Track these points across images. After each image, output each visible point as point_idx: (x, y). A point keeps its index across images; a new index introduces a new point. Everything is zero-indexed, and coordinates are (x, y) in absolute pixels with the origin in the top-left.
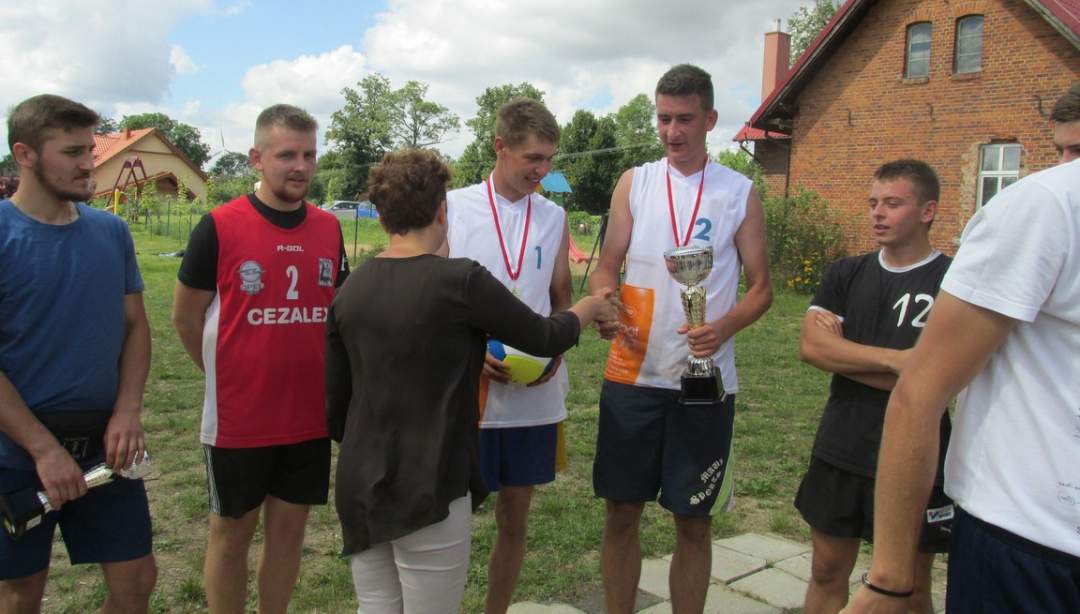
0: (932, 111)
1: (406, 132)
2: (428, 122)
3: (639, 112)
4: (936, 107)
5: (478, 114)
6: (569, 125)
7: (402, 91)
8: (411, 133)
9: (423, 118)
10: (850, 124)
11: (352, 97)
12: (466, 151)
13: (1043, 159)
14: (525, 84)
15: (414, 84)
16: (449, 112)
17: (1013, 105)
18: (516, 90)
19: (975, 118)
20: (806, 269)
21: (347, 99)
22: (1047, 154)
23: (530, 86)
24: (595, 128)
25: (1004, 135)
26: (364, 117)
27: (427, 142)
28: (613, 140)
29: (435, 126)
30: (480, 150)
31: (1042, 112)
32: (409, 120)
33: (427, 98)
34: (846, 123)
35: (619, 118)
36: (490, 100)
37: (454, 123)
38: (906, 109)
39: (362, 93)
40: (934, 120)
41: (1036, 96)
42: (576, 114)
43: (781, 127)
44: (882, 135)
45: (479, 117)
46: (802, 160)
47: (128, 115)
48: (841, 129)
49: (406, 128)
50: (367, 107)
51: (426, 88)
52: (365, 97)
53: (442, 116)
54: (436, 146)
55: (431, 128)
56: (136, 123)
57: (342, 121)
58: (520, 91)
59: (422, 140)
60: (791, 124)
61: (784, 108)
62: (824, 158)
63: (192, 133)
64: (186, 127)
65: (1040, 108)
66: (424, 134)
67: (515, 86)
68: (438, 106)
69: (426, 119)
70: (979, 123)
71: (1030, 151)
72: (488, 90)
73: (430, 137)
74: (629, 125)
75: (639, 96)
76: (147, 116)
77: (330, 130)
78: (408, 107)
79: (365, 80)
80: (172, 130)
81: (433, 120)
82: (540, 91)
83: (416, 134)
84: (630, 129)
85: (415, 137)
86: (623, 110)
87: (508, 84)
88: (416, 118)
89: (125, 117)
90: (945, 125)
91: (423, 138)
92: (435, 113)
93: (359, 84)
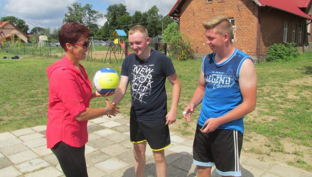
0: (213, 10)
1: (87, 19)
2: (94, 16)
3: (154, 11)
4: (214, 9)
5: (107, 13)
6: (134, 16)
7: (85, 7)
8: (88, 19)
9: (92, 15)
10: (194, 15)
11: (70, 9)
12: (105, 24)
13: (240, 22)
14: (120, 4)
15: (88, 5)
16: (99, 13)
17: (232, 9)
18: (118, 5)
19: (224, 12)
20: (182, 54)
21: (69, 10)
22: (240, 21)
23: (122, 5)
24: (141, 16)
25: (230, 16)
26: (74, 15)
27: (93, 22)
28: (146, 19)
29: (96, 17)
30: (109, 24)
31: (239, 10)
32: (88, 16)
33: (92, 9)
34: (193, 14)
35: (148, 13)
36: (110, 9)
37: (101, 16)
38: (207, 10)
39: (73, 8)
40: (214, 13)
41: (238, 6)
42: (136, 12)
43: (177, 16)
44: (202, 17)
45: (107, 14)
46: (183, 25)
47: (2, 17)
48: (192, 16)
49: (86, 18)
50: (75, 12)
51: (92, 6)
52: (74, 9)
53: (97, 14)
54: (96, 23)
55: (94, 18)
56: (5, 19)
57: (67, 16)
58: (119, 6)
59: (92, 21)
60: (179, 15)
61: (177, 11)
62: (188, 24)
63: (23, 22)
64: (21, 20)
65: (239, 9)
66: (92, 19)
67: (118, 4)
68: (96, 11)
69: (93, 15)
70: (225, 13)
71: (237, 21)
72: (110, 6)
73: (94, 20)
74: (152, 15)
75: (154, 6)
76: (8, 17)
77: (64, 19)
78: (87, 11)
79: (73, 4)
80: (17, 21)
81: (95, 15)
82: (125, 6)
83: (90, 19)
84: (152, 16)
85: (90, 20)
86: (150, 10)
87: (115, 4)
88: (90, 15)
89: (1, 18)
90: (217, 14)
91: (92, 20)
92: (95, 13)
93: (72, 5)
